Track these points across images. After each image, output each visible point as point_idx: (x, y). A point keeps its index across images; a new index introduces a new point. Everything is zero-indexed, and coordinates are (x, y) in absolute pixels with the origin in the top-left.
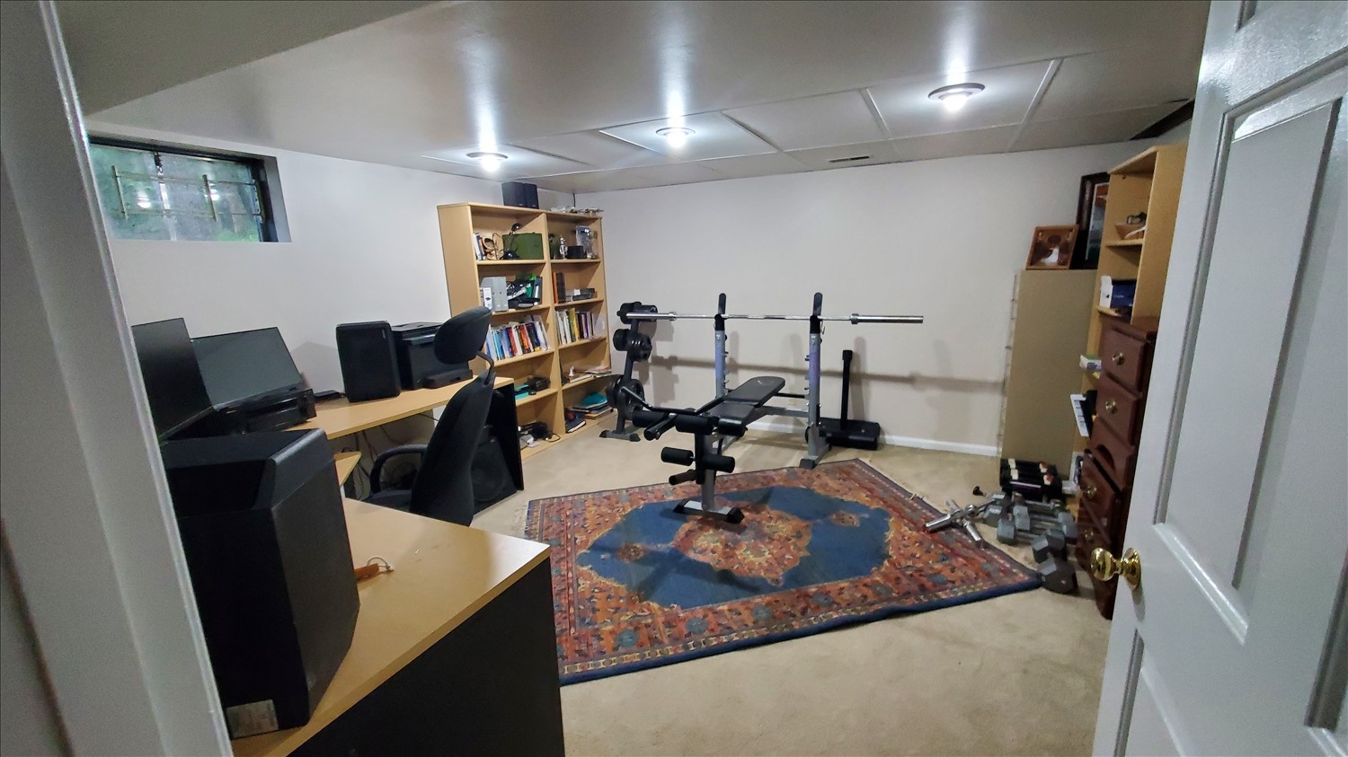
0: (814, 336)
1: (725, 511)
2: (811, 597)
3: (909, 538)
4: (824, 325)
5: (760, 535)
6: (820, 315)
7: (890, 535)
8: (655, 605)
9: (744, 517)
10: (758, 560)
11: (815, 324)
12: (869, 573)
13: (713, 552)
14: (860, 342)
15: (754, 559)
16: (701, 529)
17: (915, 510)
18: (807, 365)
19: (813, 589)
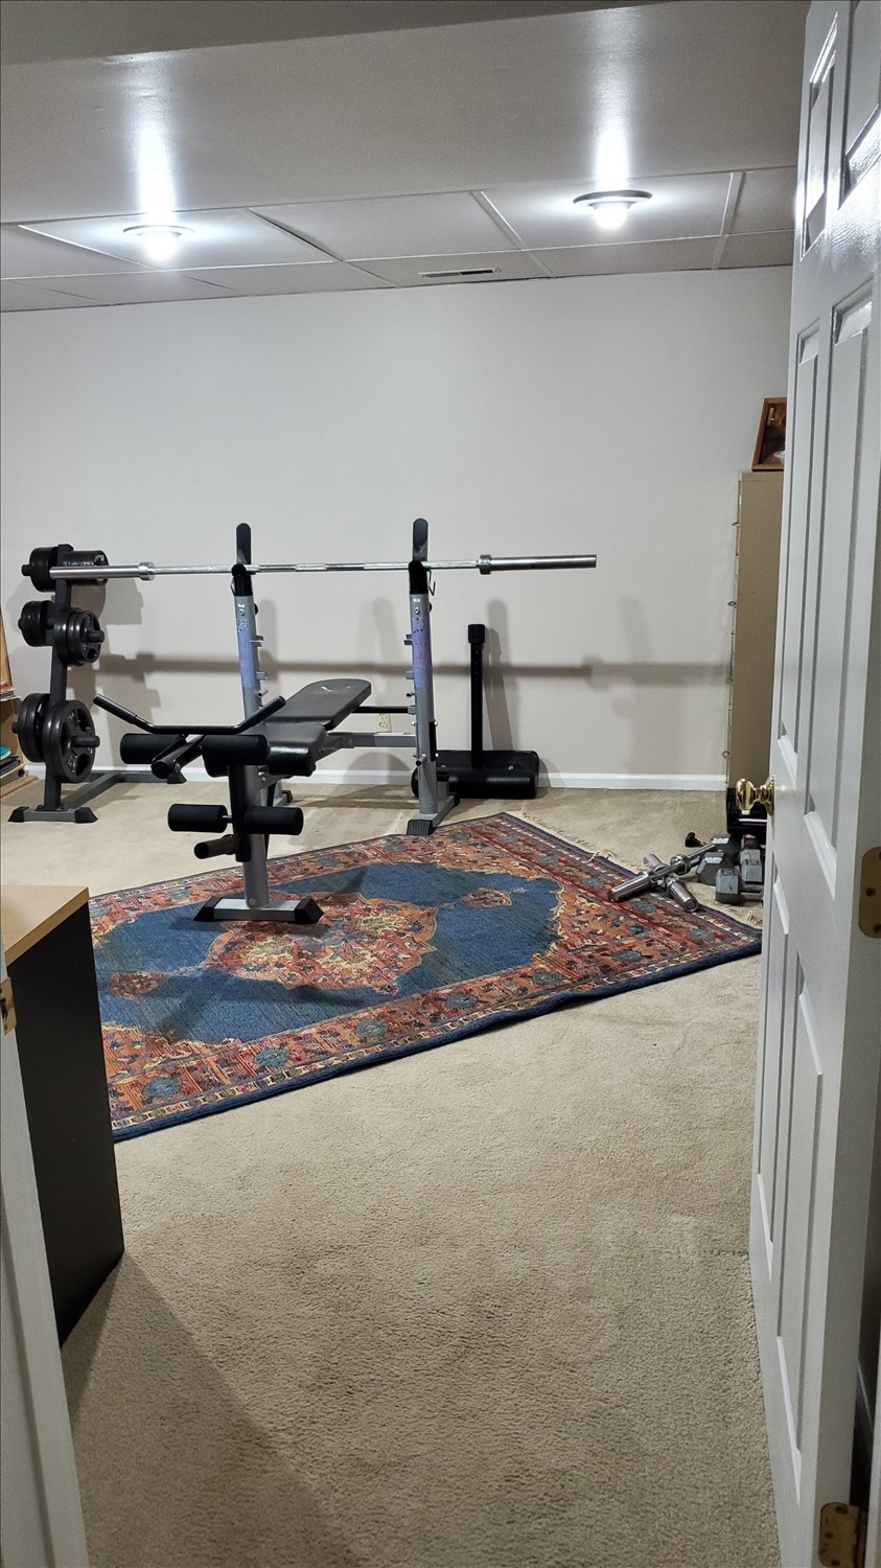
0: (417, 599)
1: (290, 906)
2: (443, 1000)
3: (587, 912)
4: (434, 578)
5: (353, 934)
6: (425, 559)
7: (559, 911)
8: (197, 1044)
9: (322, 913)
10: (354, 967)
11: (419, 579)
12: (529, 961)
13: (278, 965)
14: (497, 608)
15: (348, 966)
16: (251, 938)
17: (595, 875)
18: (406, 655)
19: (445, 991)
